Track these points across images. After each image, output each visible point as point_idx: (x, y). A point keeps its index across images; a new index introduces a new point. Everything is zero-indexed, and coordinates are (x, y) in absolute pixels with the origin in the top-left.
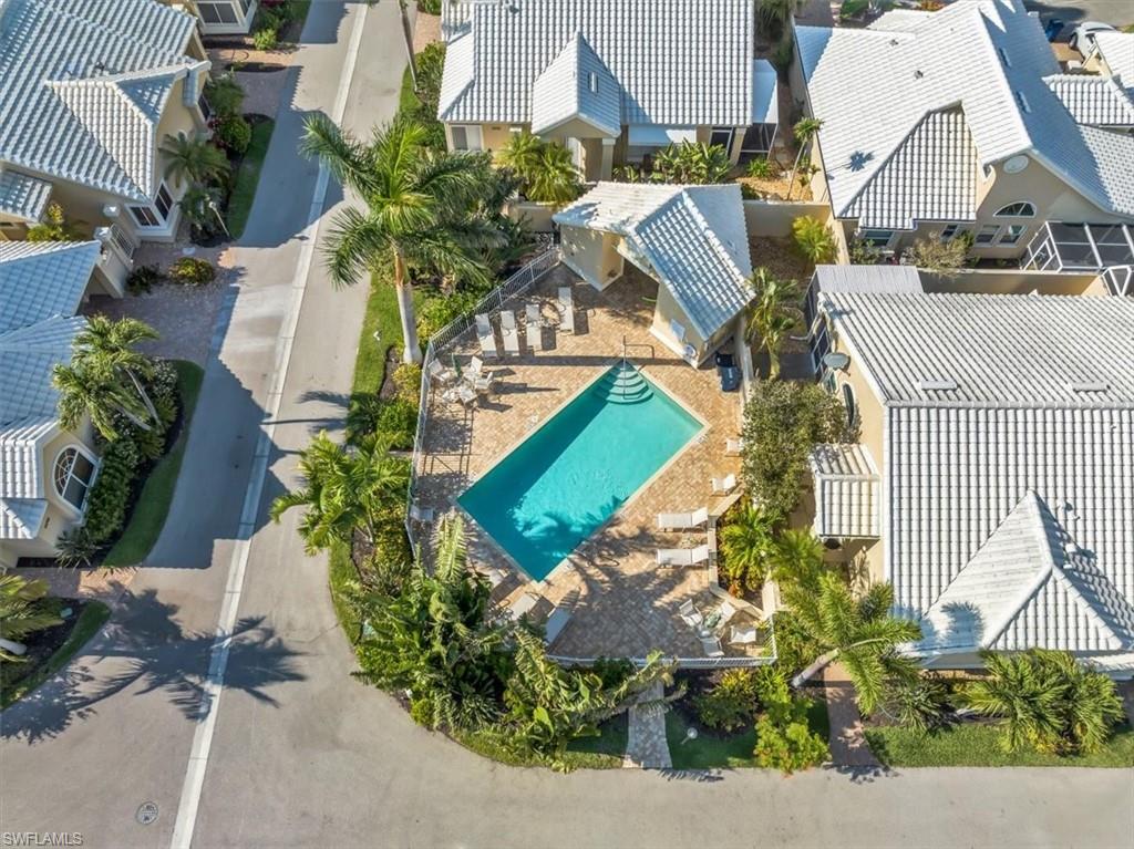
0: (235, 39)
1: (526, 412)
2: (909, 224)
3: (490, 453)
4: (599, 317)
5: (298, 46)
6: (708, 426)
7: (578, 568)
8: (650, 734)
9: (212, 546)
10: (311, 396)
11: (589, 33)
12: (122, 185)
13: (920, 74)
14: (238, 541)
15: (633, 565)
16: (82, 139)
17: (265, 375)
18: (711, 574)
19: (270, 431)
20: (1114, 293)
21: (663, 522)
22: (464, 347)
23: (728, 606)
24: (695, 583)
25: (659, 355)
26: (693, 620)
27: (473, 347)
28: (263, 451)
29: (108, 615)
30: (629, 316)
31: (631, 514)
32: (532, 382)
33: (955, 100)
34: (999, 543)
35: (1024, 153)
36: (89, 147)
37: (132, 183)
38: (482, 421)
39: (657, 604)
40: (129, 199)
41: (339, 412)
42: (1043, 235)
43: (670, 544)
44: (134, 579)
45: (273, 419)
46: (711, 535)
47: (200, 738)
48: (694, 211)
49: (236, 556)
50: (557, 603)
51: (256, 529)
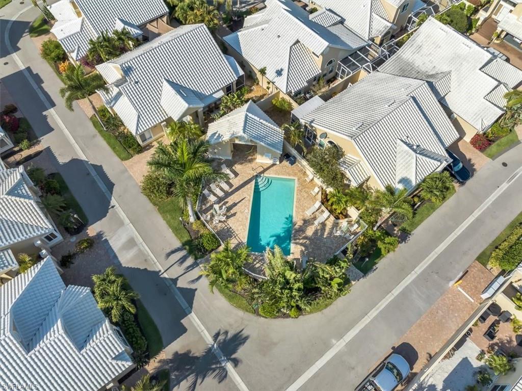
0: (9, 152)
1: (242, 211)
2: (306, 84)
3: (243, 230)
4: (237, 167)
5: (39, 139)
6: (296, 178)
7: (296, 243)
8: (352, 271)
9: (182, 324)
10: (168, 255)
11: (167, 77)
12: (38, 231)
13: (279, 36)
14: (189, 315)
15: (310, 232)
16: (8, 224)
17: (146, 260)
18: (332, 218)
19: (165, 275)
20: (370, 73)
21: (308, 214)
22: (205, 205)
23: (344, 223)
24: (329, 224)
25: (265, 167)
26: (338, 233)
27: (207, 203)
28: (169, 283)
29: (168, 371)
30: (246, 161)
31: (297, 218)
32: (236, 201)
33: (296, 39)
34: (399, 157)
35: (328, 47)
36: (13, 225)
37: (41, 228)
38: (232, 223)
39: (325, 236)
40: (42, 235)
41: (184, 253)
42: (340, 65)
43: (315, 218)
44: (166, 354)
45: (163, 271)
46: (323, 208)
47: (234, 378)
48: (253, 117)
49: (193, 320)
50: (299, 257)
51: (191, 307)
